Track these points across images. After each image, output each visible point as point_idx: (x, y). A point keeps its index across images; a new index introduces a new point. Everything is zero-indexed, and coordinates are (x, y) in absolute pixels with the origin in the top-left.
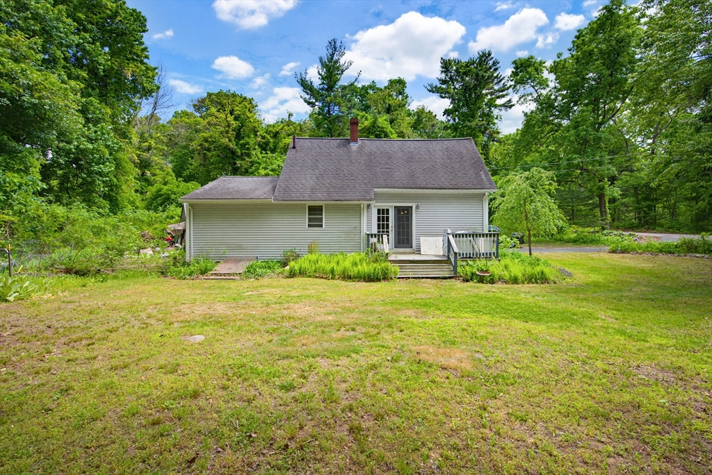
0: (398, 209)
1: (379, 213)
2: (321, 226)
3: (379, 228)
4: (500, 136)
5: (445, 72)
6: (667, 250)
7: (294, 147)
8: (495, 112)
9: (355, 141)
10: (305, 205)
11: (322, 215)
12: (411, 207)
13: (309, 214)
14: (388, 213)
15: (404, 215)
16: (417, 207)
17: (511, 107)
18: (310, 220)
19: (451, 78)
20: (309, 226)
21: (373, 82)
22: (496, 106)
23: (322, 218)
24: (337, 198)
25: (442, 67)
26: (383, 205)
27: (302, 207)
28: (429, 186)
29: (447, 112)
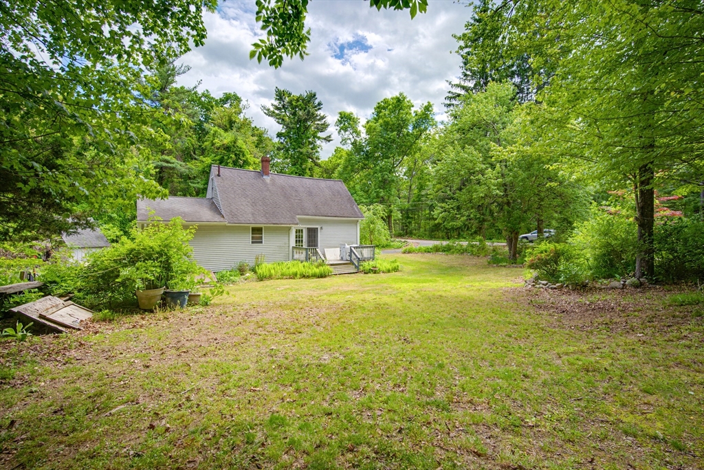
0: (309, 230)
1: (296, 233)
2: (261, 242)
3: (296, 242)
4: (319, 161)
5: (278, 99)
6: (428, 251)
7: (219, 175)
8: (318, 142)
9: (267, 174)
10: (249, 227)
11: (262, 234)
12: (317, 228)
13: (252, 234)
14: (302, 233)
15: (313, 233)
16: (321, 228)
17: (329, 141)
18: (253, 238)
19: (284, 106)
20: (253, 242)
21: (207, 91)
22: (319, 138)
23: (262, 237)
24: (274, 222)
25: (277, 95)
26: (300, 226)
27: (246, 229)
28: (329, 215)
29: (279, 135)
